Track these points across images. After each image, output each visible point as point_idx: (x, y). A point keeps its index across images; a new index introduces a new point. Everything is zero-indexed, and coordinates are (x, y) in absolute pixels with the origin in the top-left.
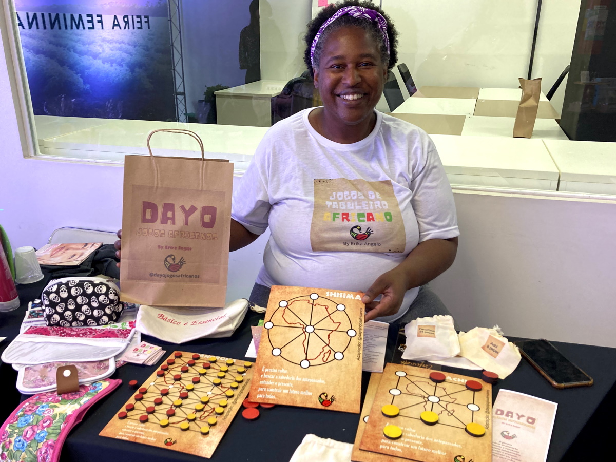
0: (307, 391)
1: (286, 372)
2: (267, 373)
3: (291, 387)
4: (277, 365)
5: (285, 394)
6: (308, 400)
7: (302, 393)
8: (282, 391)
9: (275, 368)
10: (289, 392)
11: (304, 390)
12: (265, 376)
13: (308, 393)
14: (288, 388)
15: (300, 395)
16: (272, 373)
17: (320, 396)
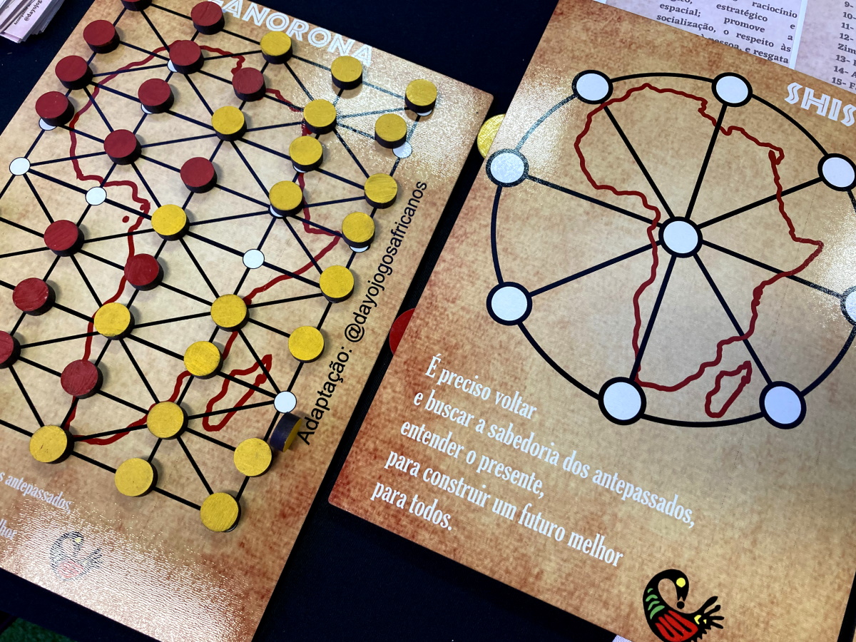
0: (600, 538)
1: (527, 412)
2: (443, 391)
3: (533, 497)
4: (497, 369)
5: (500, 521)
6: (593, 585)
7: (577, 541)
8: (489, 503)
9: (486, 379)
10: (518, 515)
11: (589, 532)
12: (434, 405)
13: (601, 550)
14: (521, 498)
15: (562, 547)
16: (468, 397)
17: (654, 583)
